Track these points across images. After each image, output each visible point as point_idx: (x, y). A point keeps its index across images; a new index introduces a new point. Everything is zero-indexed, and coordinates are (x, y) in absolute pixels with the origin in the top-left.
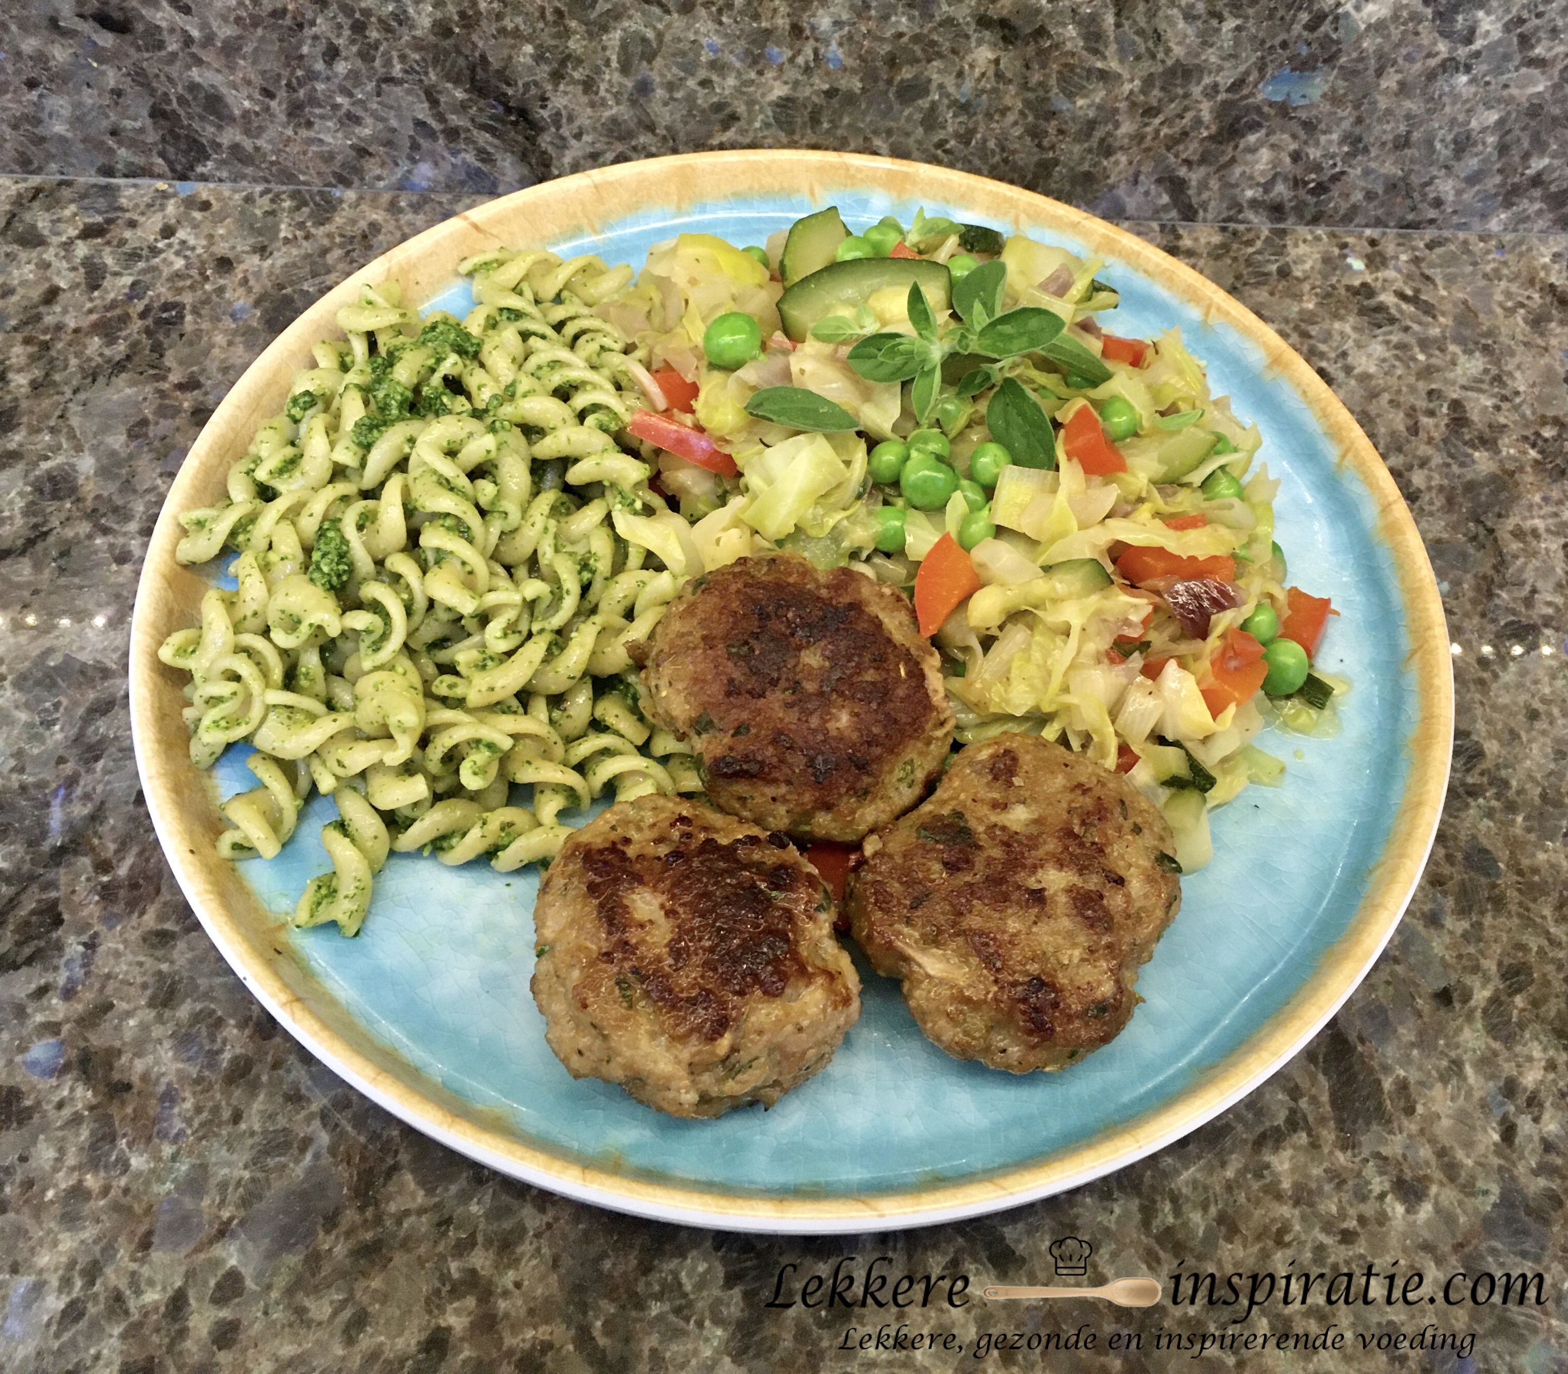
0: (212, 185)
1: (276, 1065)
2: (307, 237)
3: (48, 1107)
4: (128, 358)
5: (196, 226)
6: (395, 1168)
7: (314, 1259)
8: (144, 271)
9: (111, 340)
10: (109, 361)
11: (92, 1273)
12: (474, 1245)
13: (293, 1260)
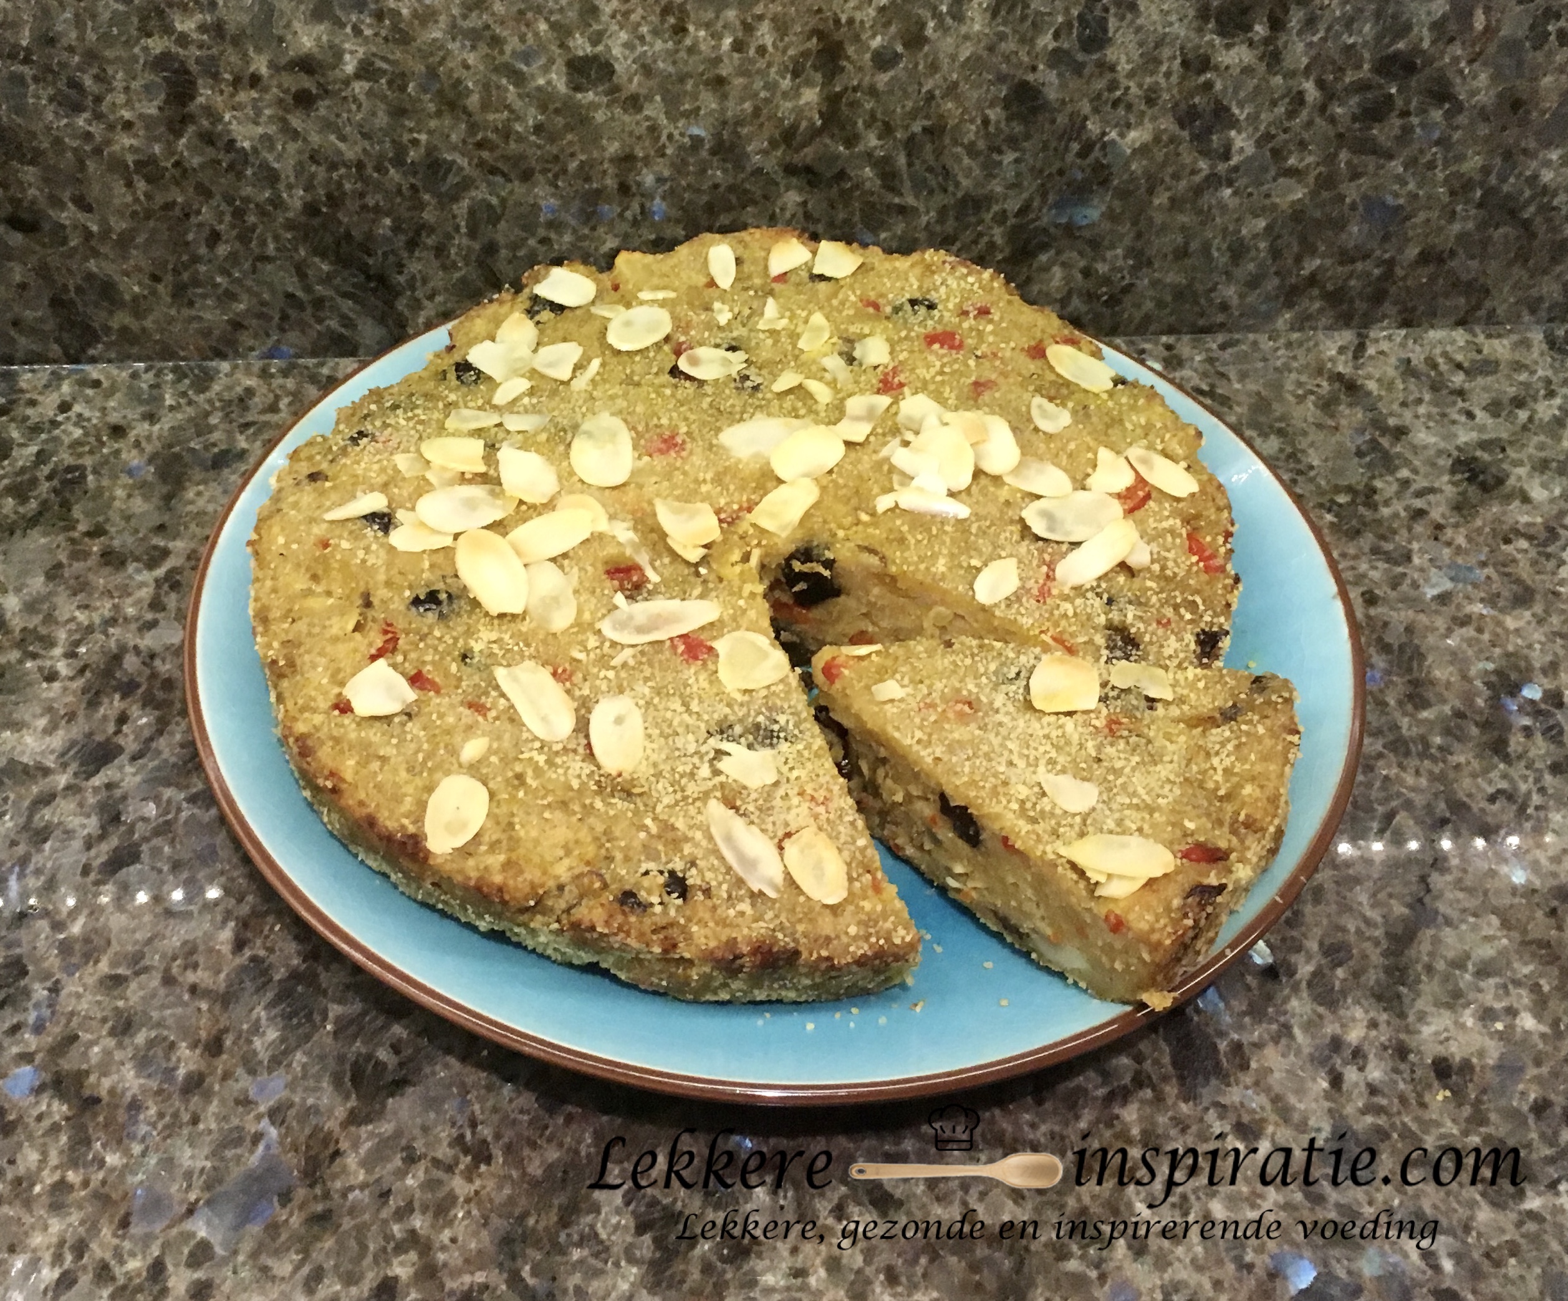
0: (100, 366)
1: (226, 1076)
2: (190, 403)
3: (31, 1121)
4: (40, 513)
5: (88, 401)
6: (337, 1154)
7: (273, 1228)
8: (46, 441)
9: (23, 499)
10: (24, 517)
11: (80, 1248)
12: (412, 1211)
13: (255, 1229)
